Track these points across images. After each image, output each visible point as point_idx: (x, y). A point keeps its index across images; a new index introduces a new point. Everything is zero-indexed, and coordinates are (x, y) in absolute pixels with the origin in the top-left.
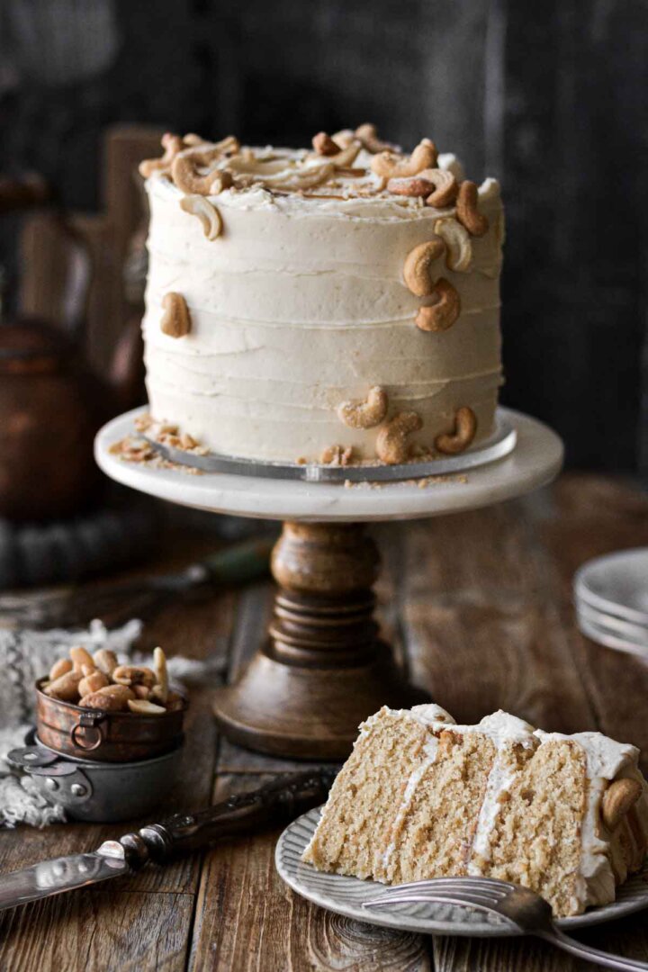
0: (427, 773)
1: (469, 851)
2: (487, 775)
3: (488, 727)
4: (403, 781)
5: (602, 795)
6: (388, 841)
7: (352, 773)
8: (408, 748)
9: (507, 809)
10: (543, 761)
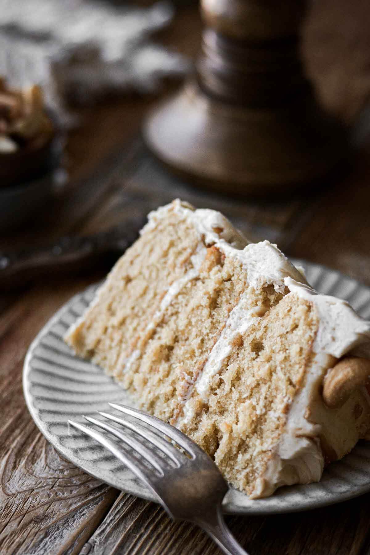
0: (185, 288)
1: (190, 388)
2: (230, 310)
3: (250, 257)
4: (165, 288)
5: (325, 372)
6: (134, 347)
7: (132, 263)
8: (180, 253)
9: (235, 356)
10: (281, 316)
